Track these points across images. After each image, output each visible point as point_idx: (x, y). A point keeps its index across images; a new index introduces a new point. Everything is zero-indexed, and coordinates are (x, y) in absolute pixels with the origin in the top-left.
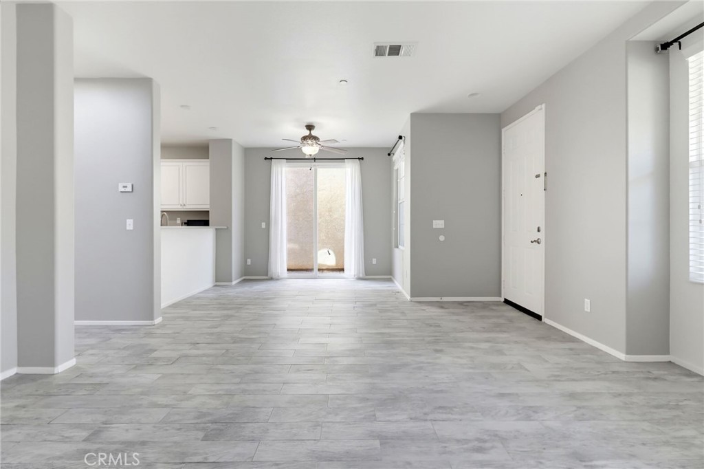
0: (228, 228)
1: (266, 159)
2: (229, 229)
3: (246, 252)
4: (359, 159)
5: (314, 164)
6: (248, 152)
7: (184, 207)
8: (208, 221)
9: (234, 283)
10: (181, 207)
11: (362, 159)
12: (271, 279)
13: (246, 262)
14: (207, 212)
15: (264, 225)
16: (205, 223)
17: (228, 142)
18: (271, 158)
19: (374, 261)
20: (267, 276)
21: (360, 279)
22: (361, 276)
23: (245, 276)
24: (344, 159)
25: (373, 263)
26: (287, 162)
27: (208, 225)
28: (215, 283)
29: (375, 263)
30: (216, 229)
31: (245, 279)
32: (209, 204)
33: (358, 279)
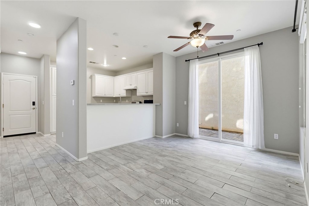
0: (160, 104)
1: (186, 61)
4: (259, 45)
5: (218, 57)
7: (147, 94)
8: (152, 101)
9: (164, 137)
10: (146, 94)
11: (262, 44)
12: (189, 138)
13: (176, 125)
14: (152, 96)
15: (185, 103)
17: (160, 55)
18: (189, 60)
19: (276, 136)
20: (187, 135)
23: (176, 133)
24: (243, 48)
25: (275, 138)
26: (199, 61)
27: (152, 103)
28: (155, 136)
29: (277, 138)
30: (156, 105)
31: (175, 135)
32: (153, 91)
33: (257, 150)
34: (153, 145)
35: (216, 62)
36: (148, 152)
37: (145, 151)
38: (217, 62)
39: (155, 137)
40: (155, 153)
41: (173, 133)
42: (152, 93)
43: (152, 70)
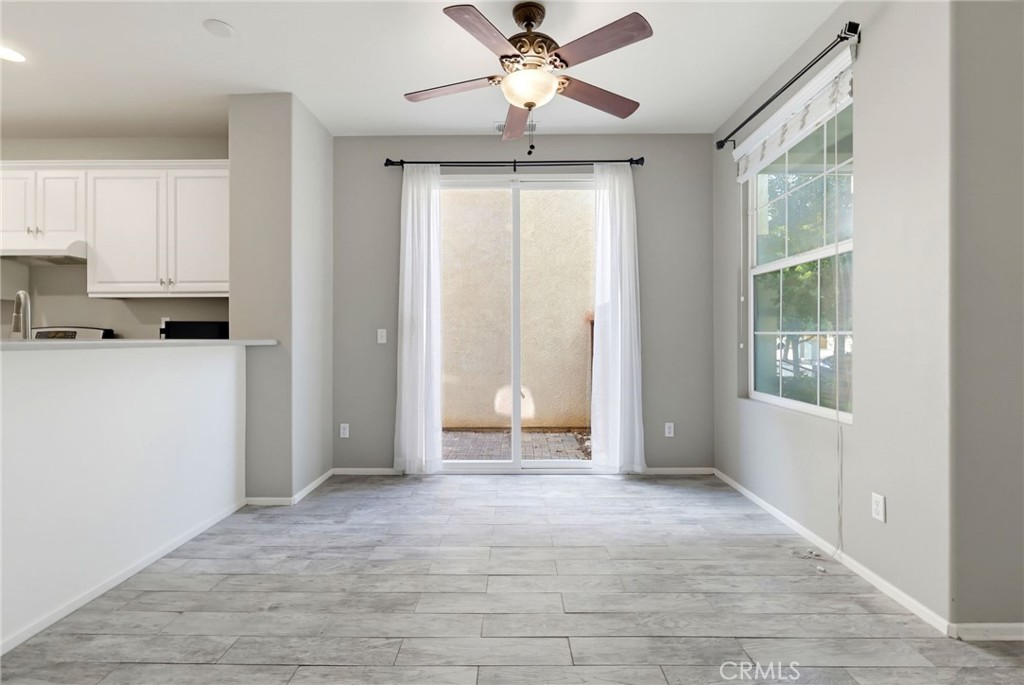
0: (279, 343)
1: (389, 163)
2: (281, 349)
3: (338, 405)
4: (631, 161)
5: (514, 176)
6: (343, 146)
7: (171, 289)
8: (227, 324)
9: (298, 497)
10: (161, 288)
11: (640, 161)
12: (402, 477)
13: (336, 431)
14: (223, 302)
15: (382, 336)
16: (220, 331)
17: (280, 101)
18: (402, 163)
19: (669, 430)
20: (391, 466)
21: (633, 477)
22: (639, 468)
23: (334, 467)
24: (591, 163)
25: (667, 435)
26: (442, 173)
27: (226, 336)
28: (245, 501)
29: (672, 435)
30: (247, 347)
31: (333, 477)
32: (228, 279)
33: (630, 479)
34: (283, 556)
35: (507, 190)
36: (295, 607)
37: (273, 608)
38: (510, 191)
39: (246, 509)
40: (343, 603)
41: (325, 472)
42: (225, 287)
43: (226, 173)
